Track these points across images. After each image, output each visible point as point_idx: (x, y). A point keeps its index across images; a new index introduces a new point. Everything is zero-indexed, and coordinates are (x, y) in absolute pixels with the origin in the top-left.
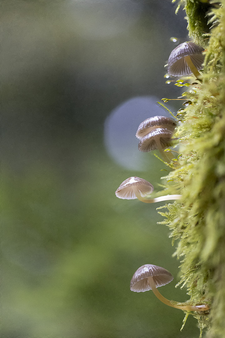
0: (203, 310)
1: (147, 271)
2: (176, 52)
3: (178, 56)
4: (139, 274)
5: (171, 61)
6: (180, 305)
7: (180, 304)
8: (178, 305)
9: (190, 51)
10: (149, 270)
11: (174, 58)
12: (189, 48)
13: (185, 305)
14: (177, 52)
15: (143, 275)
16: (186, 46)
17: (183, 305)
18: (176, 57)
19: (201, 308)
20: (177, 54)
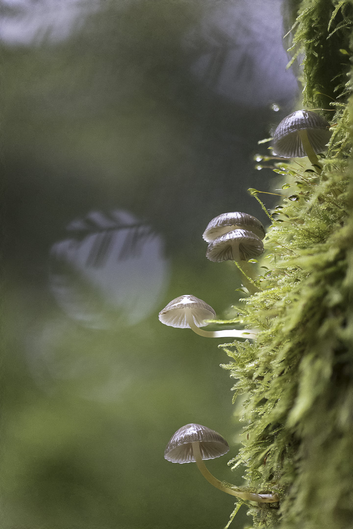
0: (267, 501)
1: (194, 433)
2: (288, 121)
3: (292, 127)
4: (182, 435)
5: (280, 132)
6: (235, 490)
7: (235, 487)
8: (232, 489)
9: (310, 122)
10: (197, 432)
11: (285, 130)
12: (308, 118)
13: (243, 491)
14: (291, 122)
15: (188, 438)
16: (304, 115)
17: (239, 491)
18: (288, 128)
19: (265, 498)
20: (290, 124)
